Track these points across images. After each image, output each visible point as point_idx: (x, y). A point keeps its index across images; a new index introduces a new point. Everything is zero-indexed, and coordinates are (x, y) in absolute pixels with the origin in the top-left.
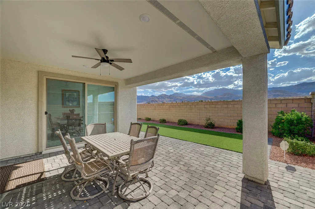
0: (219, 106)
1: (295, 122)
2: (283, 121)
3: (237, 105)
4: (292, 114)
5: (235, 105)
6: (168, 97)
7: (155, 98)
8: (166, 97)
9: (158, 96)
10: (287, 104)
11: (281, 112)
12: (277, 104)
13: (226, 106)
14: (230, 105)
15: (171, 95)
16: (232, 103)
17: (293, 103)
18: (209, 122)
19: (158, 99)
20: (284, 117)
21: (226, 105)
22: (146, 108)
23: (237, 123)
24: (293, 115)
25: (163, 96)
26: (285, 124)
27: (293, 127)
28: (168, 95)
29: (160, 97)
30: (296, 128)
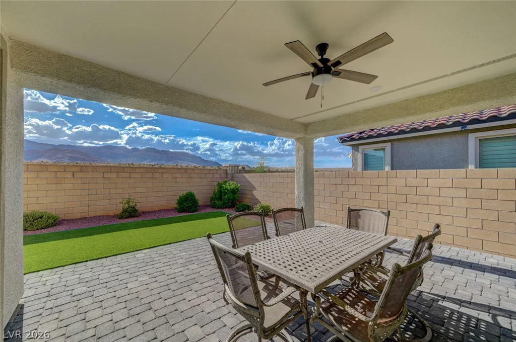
0: (138, 176)
14: (157, 174)
21: (151, 174)
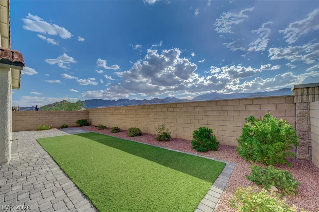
0: (178, 110)
1: (269, 136)
2: (251, 134)
3: (199, 107)
4: (266, 122)
5: (196, 108)
6: (160, 101)
7: (148, 102)
8: (159, 101)
9: (151, 100)
10: (260, 105)
11: (251, 118)
12: (247, 106)
13: (185, 109)
14: (191, 108)
15: (163, 99)
16: (192, 105)
17: (268, 104)
18: (162, 132)
19: (151, 103)
20: (253, 128)
22: (104, 112)
23: (193, 135)
24: (266, 124)
25: (155, 100)
26: (254, 139)
27: (265, 146)
28: (160, 100)
29: (153, 102)
30: (270, 147)
